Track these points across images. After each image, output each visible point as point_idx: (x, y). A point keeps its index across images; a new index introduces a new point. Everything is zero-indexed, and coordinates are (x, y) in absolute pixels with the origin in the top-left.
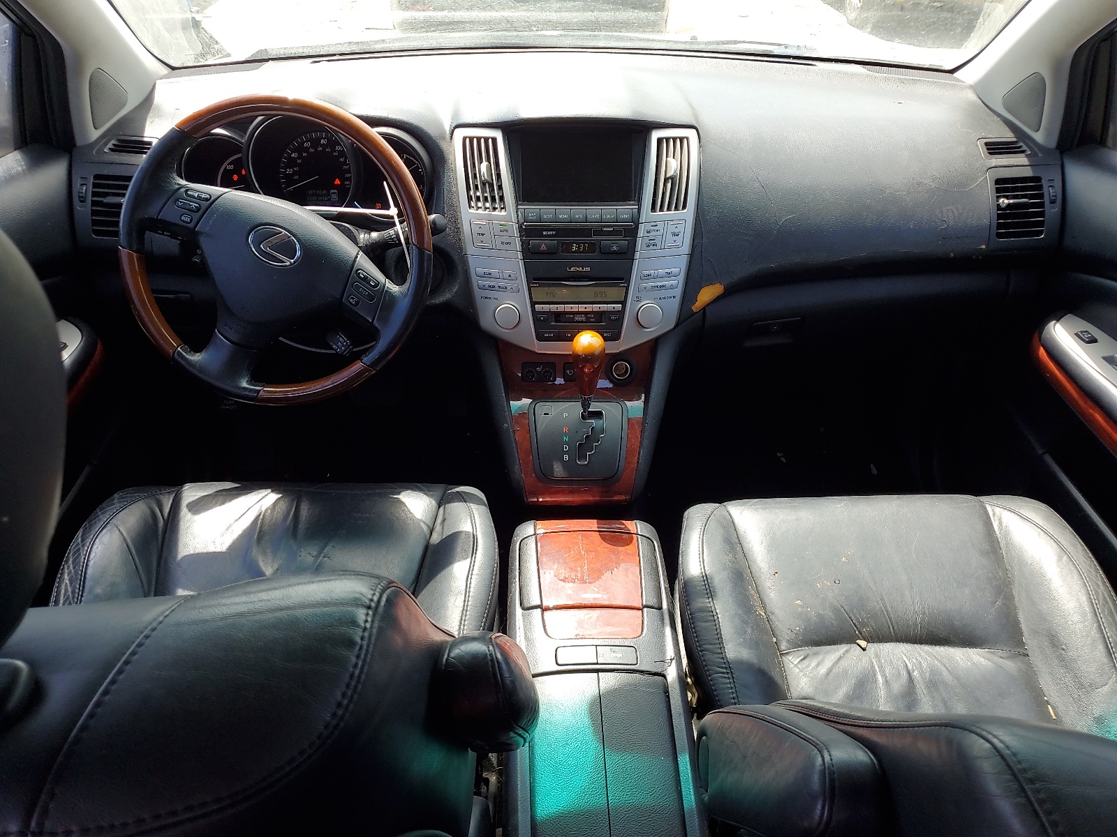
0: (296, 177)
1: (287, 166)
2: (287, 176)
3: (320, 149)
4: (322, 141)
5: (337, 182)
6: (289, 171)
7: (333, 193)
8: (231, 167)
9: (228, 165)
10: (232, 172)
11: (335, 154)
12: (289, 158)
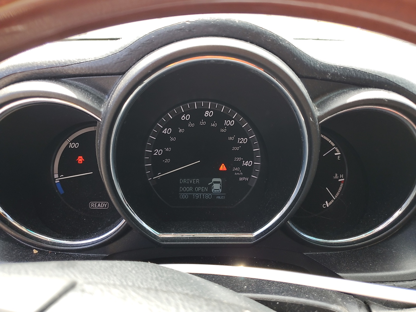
0: (167, 161)
1: (156, 145)
2: (155, 159)
3: (203, 123)
4: (207, 113)
5: (223, 168)
6: (158, 152)
7: (215, 182)
8: (76, 145)
9: (71, 142)
10: (76, 152)
11: (222, 130)
12: (160, 135)
